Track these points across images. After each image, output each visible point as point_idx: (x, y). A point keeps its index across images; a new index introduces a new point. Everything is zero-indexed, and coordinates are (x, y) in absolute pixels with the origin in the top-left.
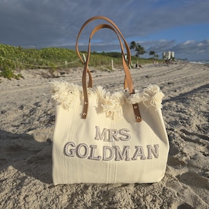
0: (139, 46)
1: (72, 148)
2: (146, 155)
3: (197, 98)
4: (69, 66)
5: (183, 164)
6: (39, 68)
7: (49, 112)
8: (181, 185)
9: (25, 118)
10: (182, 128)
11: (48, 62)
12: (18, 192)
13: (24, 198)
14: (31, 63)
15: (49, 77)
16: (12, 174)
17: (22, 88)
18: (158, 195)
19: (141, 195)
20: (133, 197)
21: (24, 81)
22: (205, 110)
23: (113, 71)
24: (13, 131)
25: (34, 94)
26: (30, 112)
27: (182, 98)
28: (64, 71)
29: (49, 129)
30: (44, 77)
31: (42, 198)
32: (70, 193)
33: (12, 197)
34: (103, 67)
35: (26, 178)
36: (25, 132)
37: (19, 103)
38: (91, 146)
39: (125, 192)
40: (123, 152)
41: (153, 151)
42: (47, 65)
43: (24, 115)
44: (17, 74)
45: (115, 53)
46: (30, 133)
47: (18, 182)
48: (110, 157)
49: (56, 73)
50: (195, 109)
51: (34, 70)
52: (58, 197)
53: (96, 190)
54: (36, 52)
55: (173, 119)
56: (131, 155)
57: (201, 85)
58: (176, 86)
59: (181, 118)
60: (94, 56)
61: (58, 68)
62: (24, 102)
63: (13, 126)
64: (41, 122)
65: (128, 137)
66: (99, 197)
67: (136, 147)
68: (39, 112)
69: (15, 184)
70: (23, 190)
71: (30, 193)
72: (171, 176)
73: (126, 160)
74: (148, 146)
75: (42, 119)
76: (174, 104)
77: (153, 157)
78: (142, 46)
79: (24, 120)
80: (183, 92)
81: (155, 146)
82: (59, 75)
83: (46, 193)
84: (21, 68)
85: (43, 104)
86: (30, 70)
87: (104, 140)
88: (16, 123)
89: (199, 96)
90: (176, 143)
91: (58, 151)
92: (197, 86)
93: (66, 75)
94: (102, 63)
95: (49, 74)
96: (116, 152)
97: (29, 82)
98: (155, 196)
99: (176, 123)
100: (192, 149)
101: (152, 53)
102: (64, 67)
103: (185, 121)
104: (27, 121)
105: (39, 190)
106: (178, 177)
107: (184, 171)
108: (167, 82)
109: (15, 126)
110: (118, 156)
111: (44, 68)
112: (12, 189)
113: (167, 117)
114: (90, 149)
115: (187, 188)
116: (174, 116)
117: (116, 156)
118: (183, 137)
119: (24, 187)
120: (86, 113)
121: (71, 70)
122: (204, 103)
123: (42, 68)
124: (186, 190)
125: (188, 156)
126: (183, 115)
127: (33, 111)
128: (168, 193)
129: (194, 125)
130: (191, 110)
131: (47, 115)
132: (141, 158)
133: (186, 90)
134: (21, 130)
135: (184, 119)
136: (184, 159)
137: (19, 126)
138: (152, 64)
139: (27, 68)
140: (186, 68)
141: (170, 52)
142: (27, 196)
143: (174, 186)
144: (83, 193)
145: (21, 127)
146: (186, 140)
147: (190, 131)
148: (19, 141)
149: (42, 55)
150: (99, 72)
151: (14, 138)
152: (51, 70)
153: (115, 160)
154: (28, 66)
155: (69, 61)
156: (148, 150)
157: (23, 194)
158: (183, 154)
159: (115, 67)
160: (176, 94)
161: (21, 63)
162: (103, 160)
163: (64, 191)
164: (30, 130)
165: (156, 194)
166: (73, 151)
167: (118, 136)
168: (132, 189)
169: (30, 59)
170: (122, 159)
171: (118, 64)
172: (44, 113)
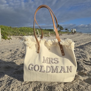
0: (61, 27)
2: (66, 71)
3: (88, 47)
6: (18, 35)
7: (23, 53)
8: (86, 84)
9: (12, 55)
10: (83, 59)
11: (22, 33)
12: (9, 86)
14: (15, 33)
16: (6, 78)
17: (11, 43)
21: (12, 41)
23: (50, 37)
24: (7, 60)
25: (16, 46)
26: (14, 53)
27: (81, 47)
29: (22, 60)
30: (20, 39)
31: (20, 89)
32: (33, 87)
33: (6, 88)
34: (46, 35)
35: (13, 80)
37: (10, 49)
38: (41, 66)
39: (60, 87)
40: (56, 69)
41: (69, 69)
42: (22, 34)
43: (12, 54)
44: (9, 38)
45: (51, 29)
46: (14, 61)
47: (9, 82)
48: (50, 71)
50: (88, 51)
51: (16, 36)
52: (28, 89)
53: (46, 86)
54: (17, 29)
55: (79, 55)
56: (59, 71)
57: (89, 42)
58: (78, 42)
59: (82, 55)
62: (12, 49)
64: (19, 57)
65: (58, 62)
66: (47, 89)
67: (62, 67)
68: (18, 53)
70: (11, 85)
71: (15, 87)
72: (81, 80)
73: (57, 73)
74: (67, 67)
75: (20, 56)
76: (78, 49)
77: (70, 72)
79: (12, 56)
80: (81, 45)
81: (70, 67)
83: (22, 87)
84: (11, 35)
85: (20, 49)
86: (15, 36)
87: (47, 63)
88: (8, 57)
89: (89, 46)
91: (26, 68)
94: (45, 33)
97: (14, 41)
99: (80, 57)
100: (89, 68)
101: (66, 29)
103: (84, 56)
104: (13, 56)
105: (19, 85)
110: (53, 71)
111: (21, 35)
112: (6, 85)
113: (76, 55)
116: (79, 54)
118: (84, 63)
119: (12, 84)
123: (20, 35)
125: (88, 71)
126: (83, 54)
127: (16, 52)
129: (89, 58)
130: (86, 52)
131: (22, 54)
132: (64, 72)
133: (83, 44)
134: (10, 60)
136: (86, 72)
137: (9, 58)
138: (66, 34)
139: (13, 35)
140: (81, 36)
141: (74, 29)
142: (13, 88)
145: (10, 59)
146: (86, 64)
147: (87, 61)
148: (10, 64)
149: (19, 30)
151: (7, 63)
153: (52, 72)
154: (14, 34)
159: (51, 35)
160: (79, 46)
161: (11, 33)
162: (46, 72)
163: (31, 86)
169: (15, 31)
170: (55, 72)
171: (52, 34)
172: (21, 53)
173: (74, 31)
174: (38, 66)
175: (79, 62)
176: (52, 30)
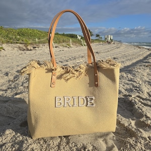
3: (139, 71)
4: (39, 43)
6: (17, 43)
9: (11, 83)
10: (137, 94)
11: (24, 39)
14: (10, 39)
15: (24, 50)
22: (147, 80)
23: (71, 47)
24: (2, 94)
25: (14, 63)
26: (14, 78)
28: (35, 46)
30: (21, 50)
34: (64, 44)
36: (13, 96)
42: (23, 41)
43: (9, 81)
45: (72, 34)
46: (18, 96)
49: (29, 47)
50: (141, 79)
51: (12, 44)
54: (14, 31)
55: (128, 87)
59: (133, 86)
61: (31, 44)
62: (8, 70)
63: (1, 90)
64: (24, 87)
68: (22, 79)
76: (125, 75)
79: (10, 85)
80: (126, 65)
82: (32, 49)
84: (3, 43)
86: (10, 44)
88: (4, 88)
89: (139, 69)
92: (134, 61)
93: (37, 49)
94: (64, 41)
95: (24, 48)
99: (131, 90)
101: (97, 36)
102: (36, 43)
103: (138, 89)
104: (13, 86)
108: (113, 57)
111: (21, 43)
116: (128, 84)
121: (41, 45)
122: (145, 74)
123: (19, 43)
126: (135, 84)
127: (16, 77)
129: (145, 92)
130: (138, 79)
134: (9, 94)
135: (136, 87)
136: (149, 122)
137: (6, 90)
138: (98, 43)
139: (7, 42)
141: (110, 36)
145: (9, 91)
147: (144, 97)
150: (61, 48)
152: (26, 45)
154: (8, 42)
155: (39, 39)
159: (73, 44)
160: (122, 66)
161: (3, 39)
164: (16, 94)
169: (10, 36)
171: (75, 42)
172: (26, 79)
173: (109, 39)
175: (133, 101)
176: (74, 35)
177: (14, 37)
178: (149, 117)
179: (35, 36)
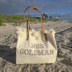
0: (46, 15)
1: (23, 51)
2: (49, 53)
3: (66, 33)
4: (22, 22)
5: (62, 56)
6: (12, 22)
7: (15, 38)
8: (62, 64)
9: (6, 40)
10: (61, 43)
11: (15, 20)
12: (3, 67)
13: (5, 70)
15: (15, 25)
16: (1, 60)
17: (6, 29)
18: (54, 68)
19: (48, 68)
20: (45, 69)
21: (6, 27)
22: (69, 37)
23: (37, 23)
24: (2, 44)
25: (10, 31)
27: (61, 33)
28: (20, 23)
29: (15, 44)
30: (14, 25)
31: (12, 69)
32: (22, 67)
33: (1, 69)
34: (34, 22)
35: (6, 62)
36: (6, 45)
37: (4, 35)
38: (30, 50)
39: (42, 67)
40: (41, 53)
41: (52, 52)
42: (14, 21)
43: (6, 39)
44: (4, 24)
45: (38, 17)
46: (8, 45)
47: (4, 63)
48: (37, 54)
49: (17, 24)
50: (66, 37)
51: (10, 23)
52: (18, 69)
53: (32, 66)
55: (58, 40)
56: (44, 54)
57: (67, 28)
58: (59, 29)
59: (61, 40)
60: (30, 18)
61: (18, 22)
62: (6, 34)
63: (2, 43)
65: (43, 47)
66: (33, 69)
67: (46, 50)
68: (12, 38)
69: (2, 64)
70: (5, 67)
71: (8, 67)
72: (58, 61)
73: (42, 55)
74: (50, 50)
75: (13, 40)
76: (58, 35)
77: (52, 54)
78: (47, 15)
79: (6, 41)
80: (61, 31)
81: (52, 50)
82: (19, 25)
83: (13, 68)
84: (5, 22)
85: (13, 35)
86: (9, 23)
87: (35, 48)
88: (3, 42)
90: (59, 49)
91: (18, 52)
92: (66, 29)
93: (21, 25)
94: (34, 21)
95: (15, 24)
96: (39, 52)
97: (8, 27)
98: (53, 68)
99: (59, 42)
100: (65, 51)
101: (50, 17)
102: (20, 22)
103: (62, 41)
105: (11, 66)
106: (60, 61)
107: (62, 59)
108: (56, 27)
109: (3, 43)
111: (14, 22)
112: (1, 66)
113: (56, 40)
114: (29, 51)
115: (64, 65)
117: (39, 54)
118: (62, 47)
119: (6, 65)
120: (28, 38)
121: (23, 23)
122: (69, 35)
123: (13, 22)
124: (64, 66)
125: (64, 54)
126: (62, 39)
127: (9, 37)
128: (57, 67)
129: (66, 42)
130: (64, 37)
131: (14, 39)
132: (48, 55)
134: (5, 44)
135: (62, 40)
136: (63, 54)
137: (4, 43)
138: (50, 21)
139: (7, 22)
140: (62, 23)
141: (56, 17)
142: (6, 69)
143: (59, 65)
144: (27, 67)
145: (5, 43)
146: (63, 48)
147: (64, 45)
148: (4, 48)
149: (13, 18)
150: (32, 24)
151: (2, 47)
152: (16, 23)
153: (39, 55)
154: (8, 22)
155: (22, 20)
156: (50, 51)
157: (5, 68)
158: (62, 53)
159: (38, 22)
160: (59, 32)
161: (5, 20)
162: (34, 55)
163: (20, 67)
164: (8, 44)
165: (53, 67)
166: (24, 52)
167: (40, 47)
168: (44, 66)
170: (41, 55)
171: (39, 21)
174: (28, 50)
175: (58, 46)
177: (10, 19)
178: (63, 53)
179: (20, 19)
